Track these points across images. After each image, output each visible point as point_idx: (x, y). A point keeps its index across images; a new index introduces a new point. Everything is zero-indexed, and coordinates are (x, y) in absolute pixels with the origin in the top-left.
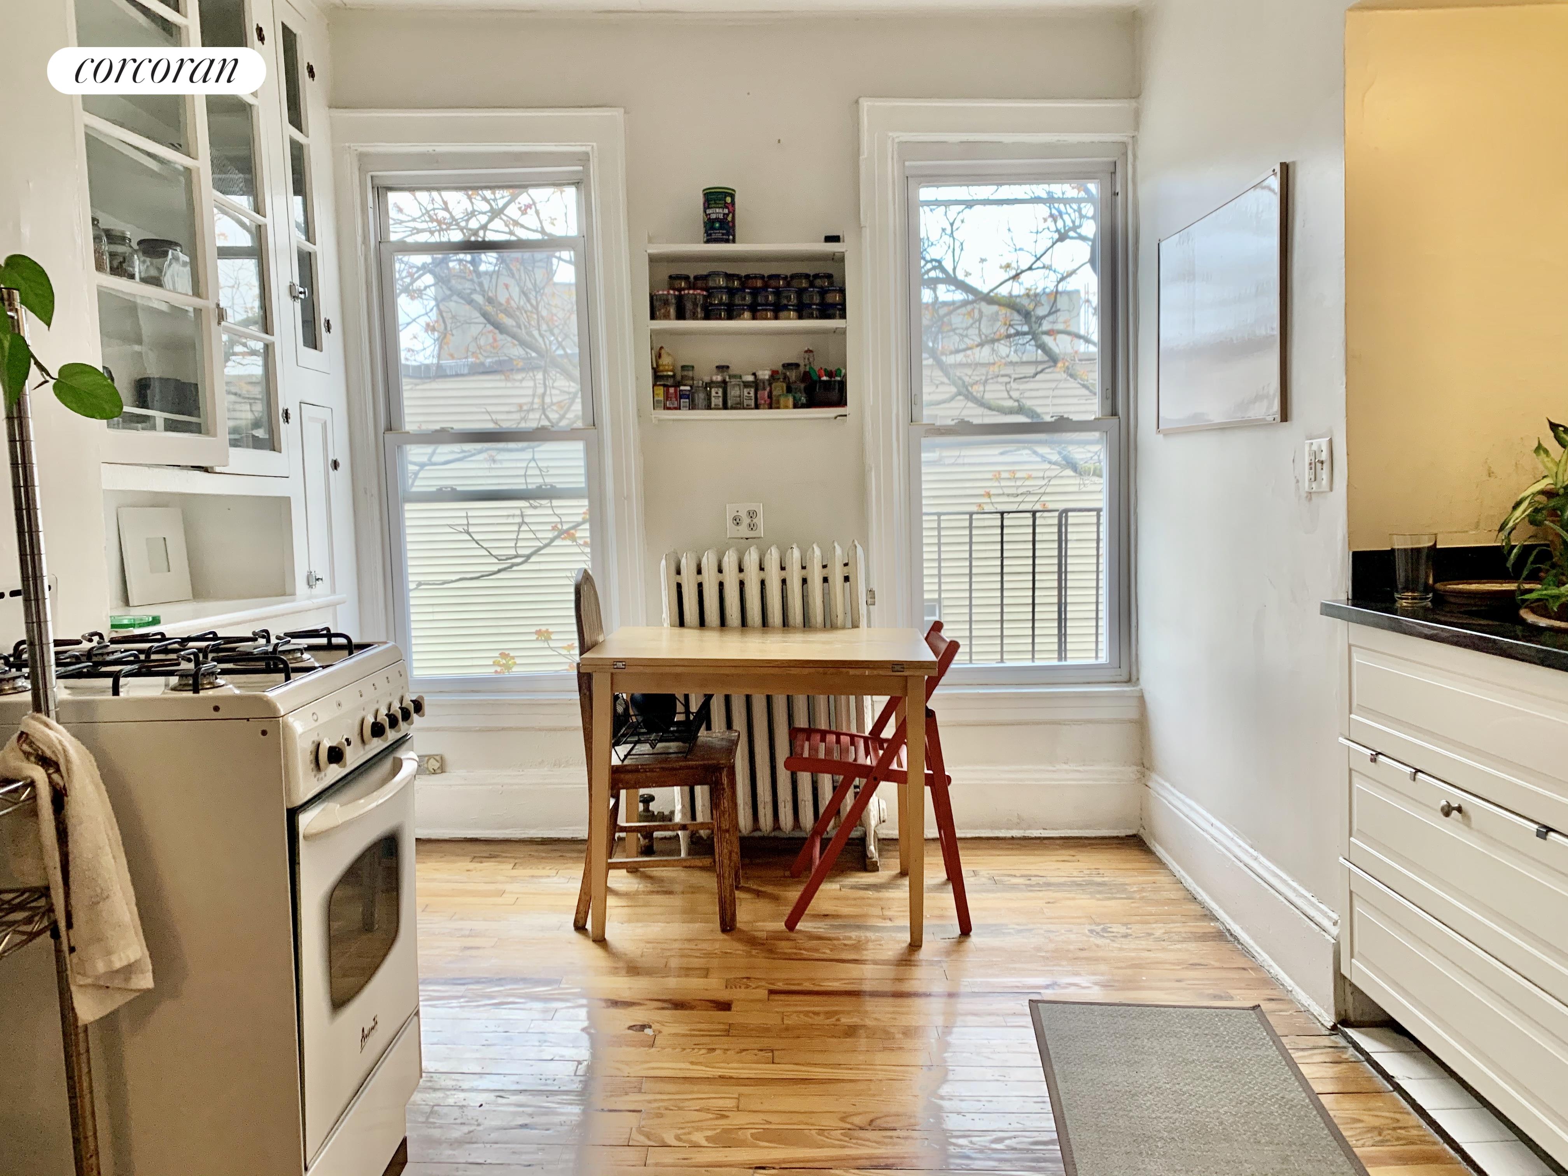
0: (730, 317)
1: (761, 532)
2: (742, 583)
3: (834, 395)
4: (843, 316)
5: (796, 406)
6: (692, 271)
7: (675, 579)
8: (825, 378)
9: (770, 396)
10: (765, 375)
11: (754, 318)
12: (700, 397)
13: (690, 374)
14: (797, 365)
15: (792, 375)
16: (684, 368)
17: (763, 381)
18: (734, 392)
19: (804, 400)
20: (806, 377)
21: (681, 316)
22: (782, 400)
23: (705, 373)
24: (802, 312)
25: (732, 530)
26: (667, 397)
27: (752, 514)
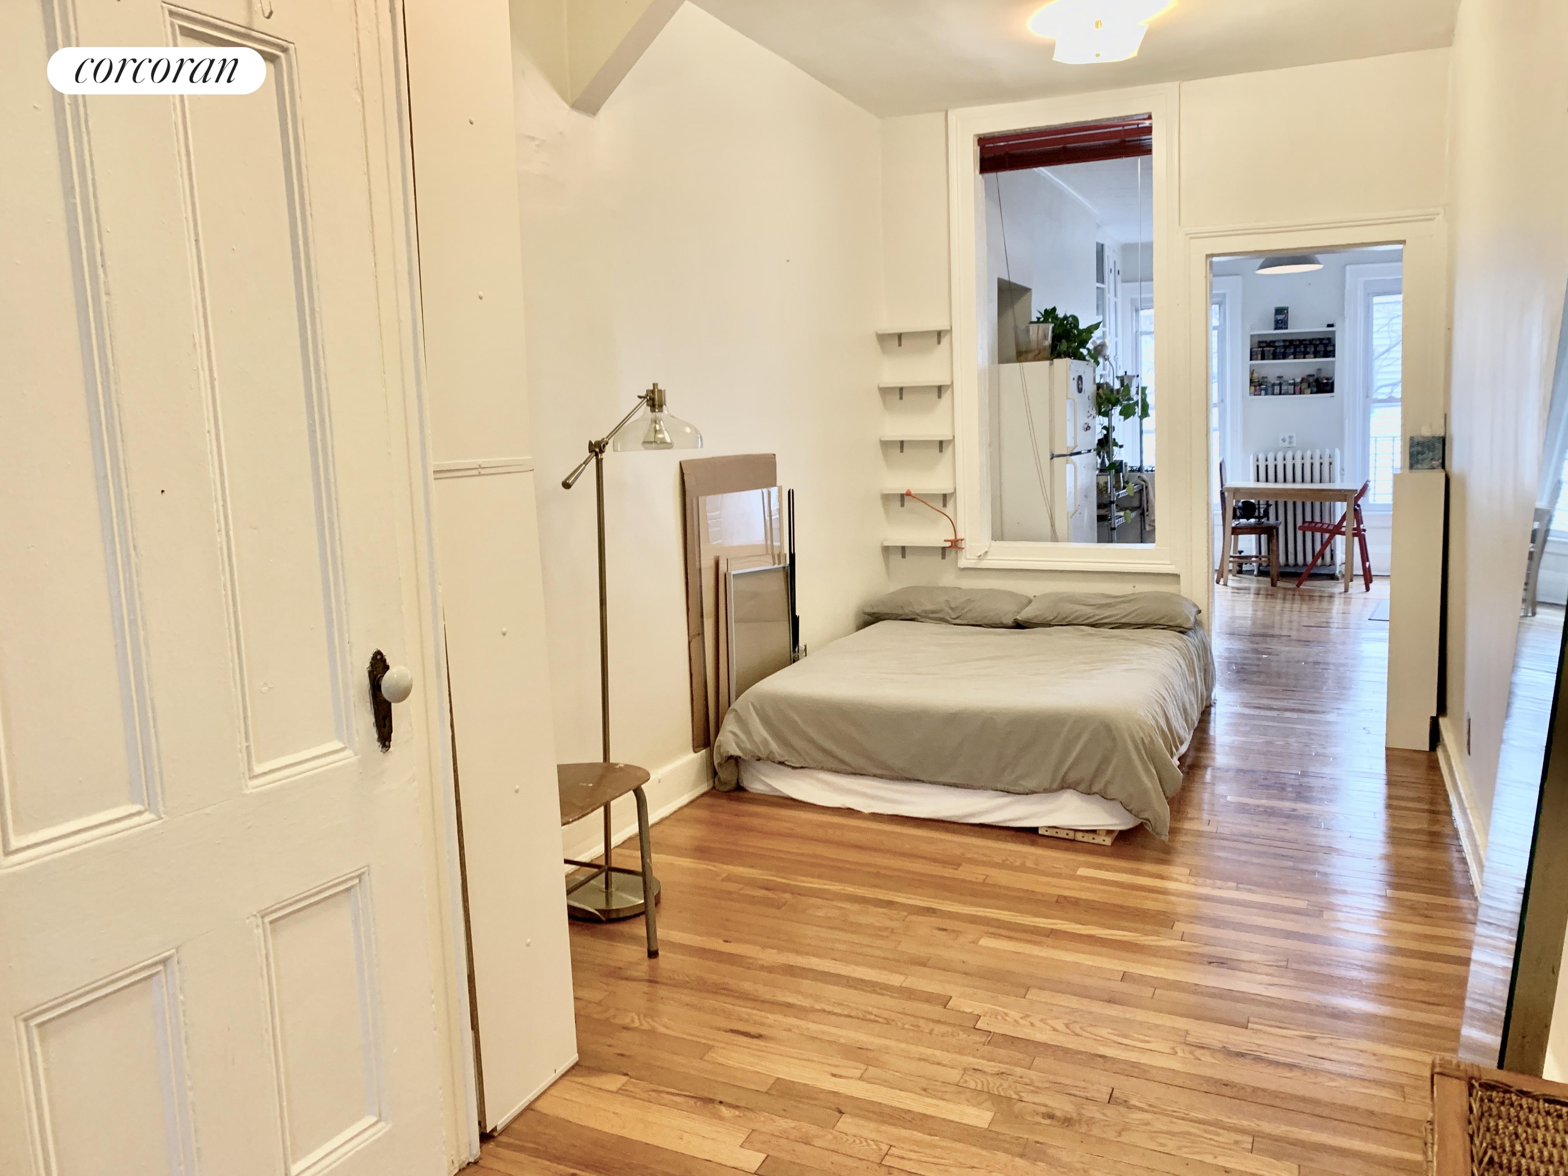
0: (1284, 358)
1: (1294, 444)
2: (1285, 465)
3: (1329, 388)
4: (1334, 356)
5: (1312, 393)
6: (1268, 339)
7: (1256, 463)
8: (1325, 381)
9: (1300, 389)
10: (1298, 380)
11: (1295, 358)
12: (1270, 390)
13: (1265, 380)
14: (1313, 376)
15: (1311, 379)
16: (1263, 378)
17: (1298, 383)
18: (1284, 388)
19: (1315, 390)
20: (1317, 381)
21: (1263, 358)
22: (1306, 391)
23: (1273, 379)
24: (1316, 355)
25: (1282, 444)
26: (1255, 390)
27: (1291, 437)
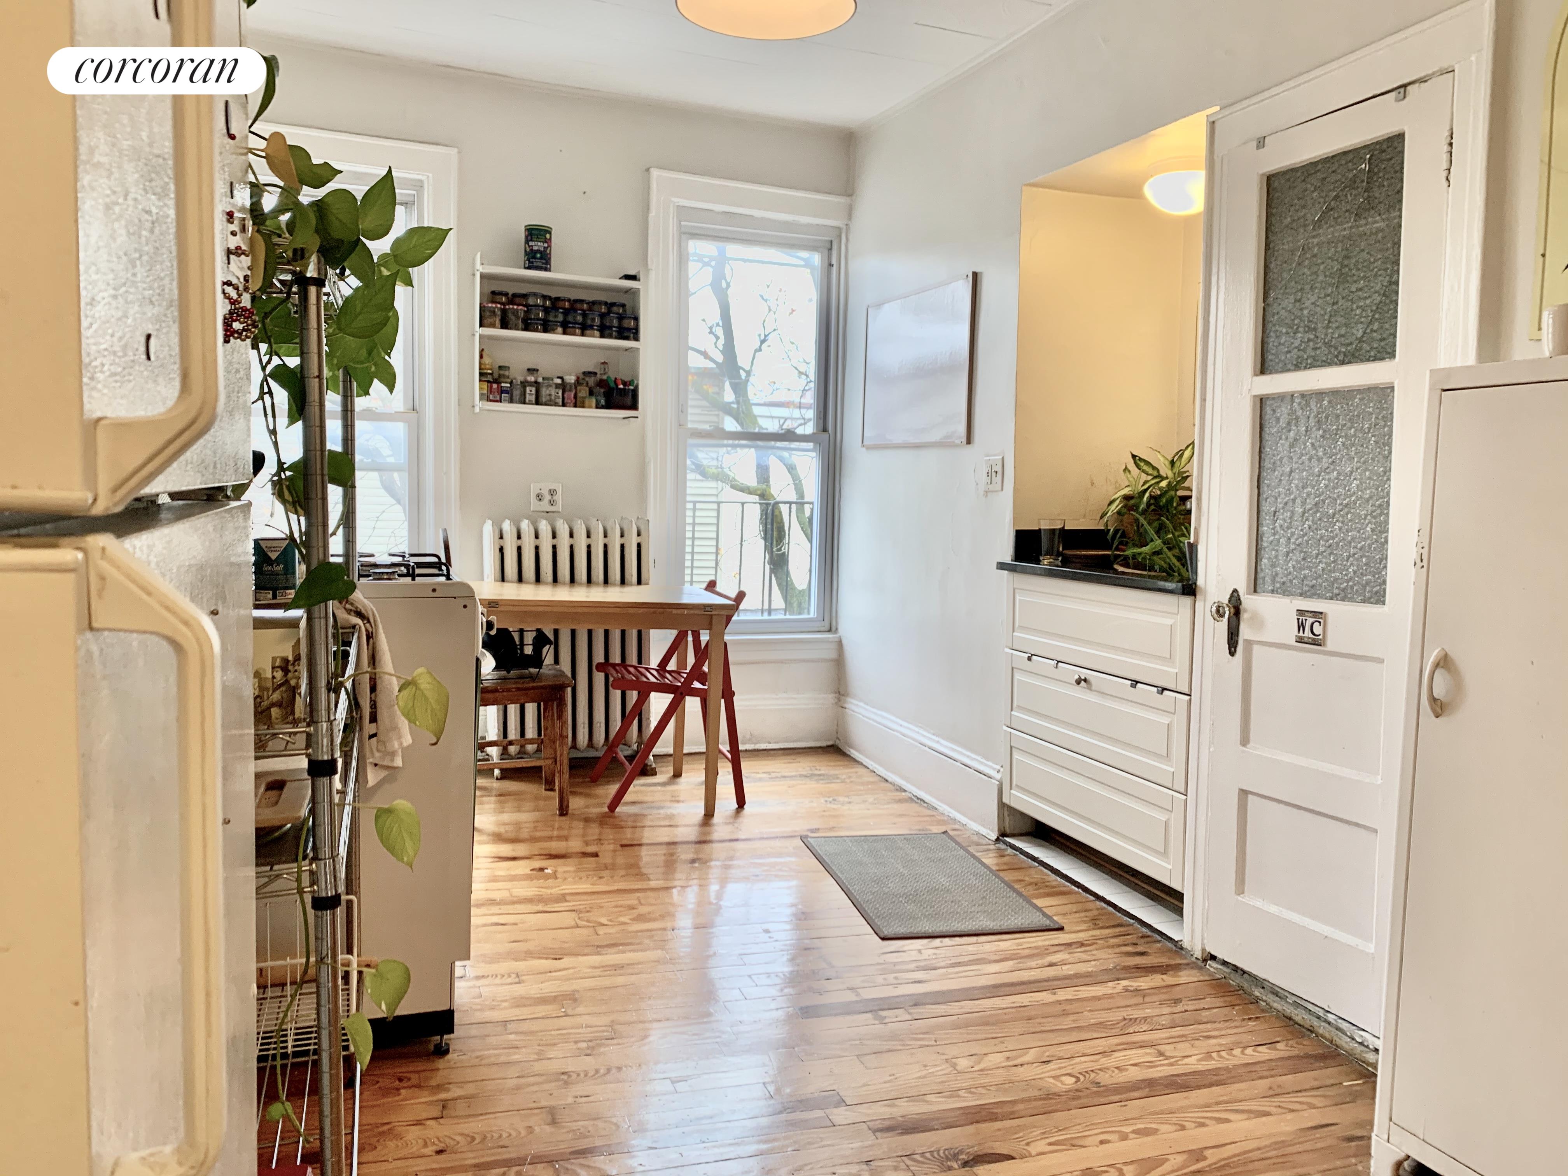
0: (545, 331)
1: (559, 507)
3: (629, 401)
4: (636, 338)
5: (597, 407)
6: (512, 289)
7: (499, 543)
8: (621, 386)
9: (575, 397)
10: (571, 379)
11: (565, 333)
12: (517, 393)
13: (507, 373)
14: (595, 374)
15: (591, 381)
16: (500, 368)
17: (570, 385)
18: (544, 392)
19: (603, 402)
20: (602, 383)
21: (505, 325)
22: (587, 402)
23: (518, 374)
24: (604, 332)
25: (535, 505)
26: (491, 390)
27: (552, 492)
